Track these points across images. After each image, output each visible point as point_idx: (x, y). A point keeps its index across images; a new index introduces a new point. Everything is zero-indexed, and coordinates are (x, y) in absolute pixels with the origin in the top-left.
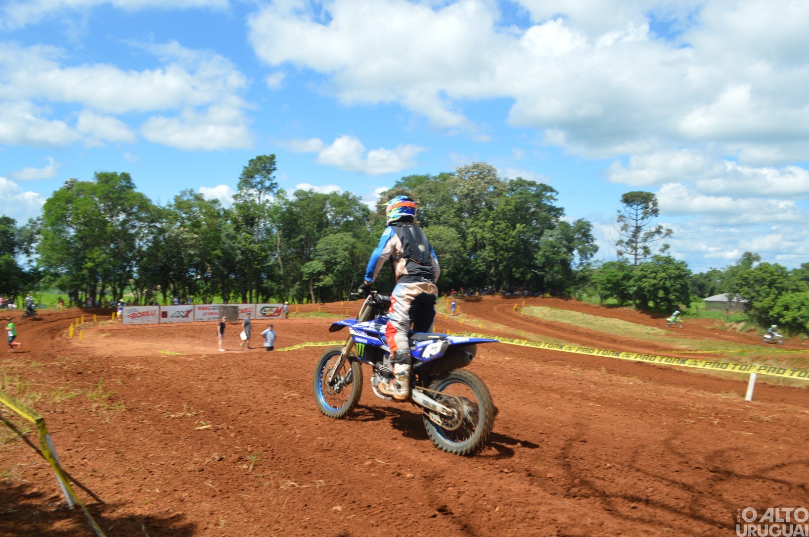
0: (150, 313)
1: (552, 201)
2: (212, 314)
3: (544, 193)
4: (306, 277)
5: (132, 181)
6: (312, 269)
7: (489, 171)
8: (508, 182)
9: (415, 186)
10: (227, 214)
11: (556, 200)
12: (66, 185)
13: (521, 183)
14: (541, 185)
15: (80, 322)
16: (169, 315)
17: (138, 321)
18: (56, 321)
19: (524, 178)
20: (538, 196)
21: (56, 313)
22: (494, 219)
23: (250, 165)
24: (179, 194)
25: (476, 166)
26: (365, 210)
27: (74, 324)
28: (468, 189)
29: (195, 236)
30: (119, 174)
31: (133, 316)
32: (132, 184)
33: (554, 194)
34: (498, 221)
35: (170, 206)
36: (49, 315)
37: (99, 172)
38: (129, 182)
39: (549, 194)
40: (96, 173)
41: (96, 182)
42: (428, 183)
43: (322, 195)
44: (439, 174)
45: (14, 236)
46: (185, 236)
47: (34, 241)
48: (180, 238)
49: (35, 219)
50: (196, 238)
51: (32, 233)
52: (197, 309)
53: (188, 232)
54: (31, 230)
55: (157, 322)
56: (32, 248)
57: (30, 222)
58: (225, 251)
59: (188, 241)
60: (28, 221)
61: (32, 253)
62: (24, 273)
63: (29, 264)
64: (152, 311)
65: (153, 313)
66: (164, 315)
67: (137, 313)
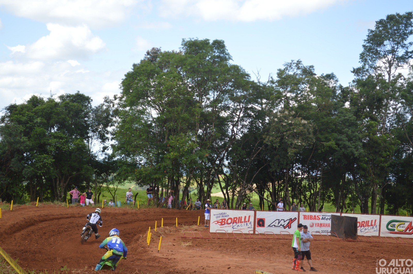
0: (243, 220)
2: (321, 225)
5: (226, 51)
10: (346, 92)
12: (149, 56)
15: (159, 226)
16: (267, 223)
17: (228, 229)
18: (131, 222)
21: (132, 213)
23: (378, 28)
24: (283, 68)
27: (153, 227)
29: (304, 122)
30: (211, 42)
31: (222, 222)
32: (228, 54)
35: (272, 82)
36: (124, 214)
37: (187, 39)
38: (223, 52)
40: (183, 40)
41: (183, 51)
45: (89, 117)
46: (290, 122)
47: (110, 124)
48: (284, 124)
49: (112, 98)
50: (304, 125)
51: (108, 115)
52: (301, 217)
53: (294, 116)
54: (107, 111)
55: (252, 232)
56: (108, 133)
57: (106, 101)
58: (340, 142)
59: (294, 129)
60: (104, 100)
61: (107, 138)
62: (97, 162)
63: (103, 151)
64: (245, 217)
65: (247, 220)
66: (261, 223)
67: (227, 218)
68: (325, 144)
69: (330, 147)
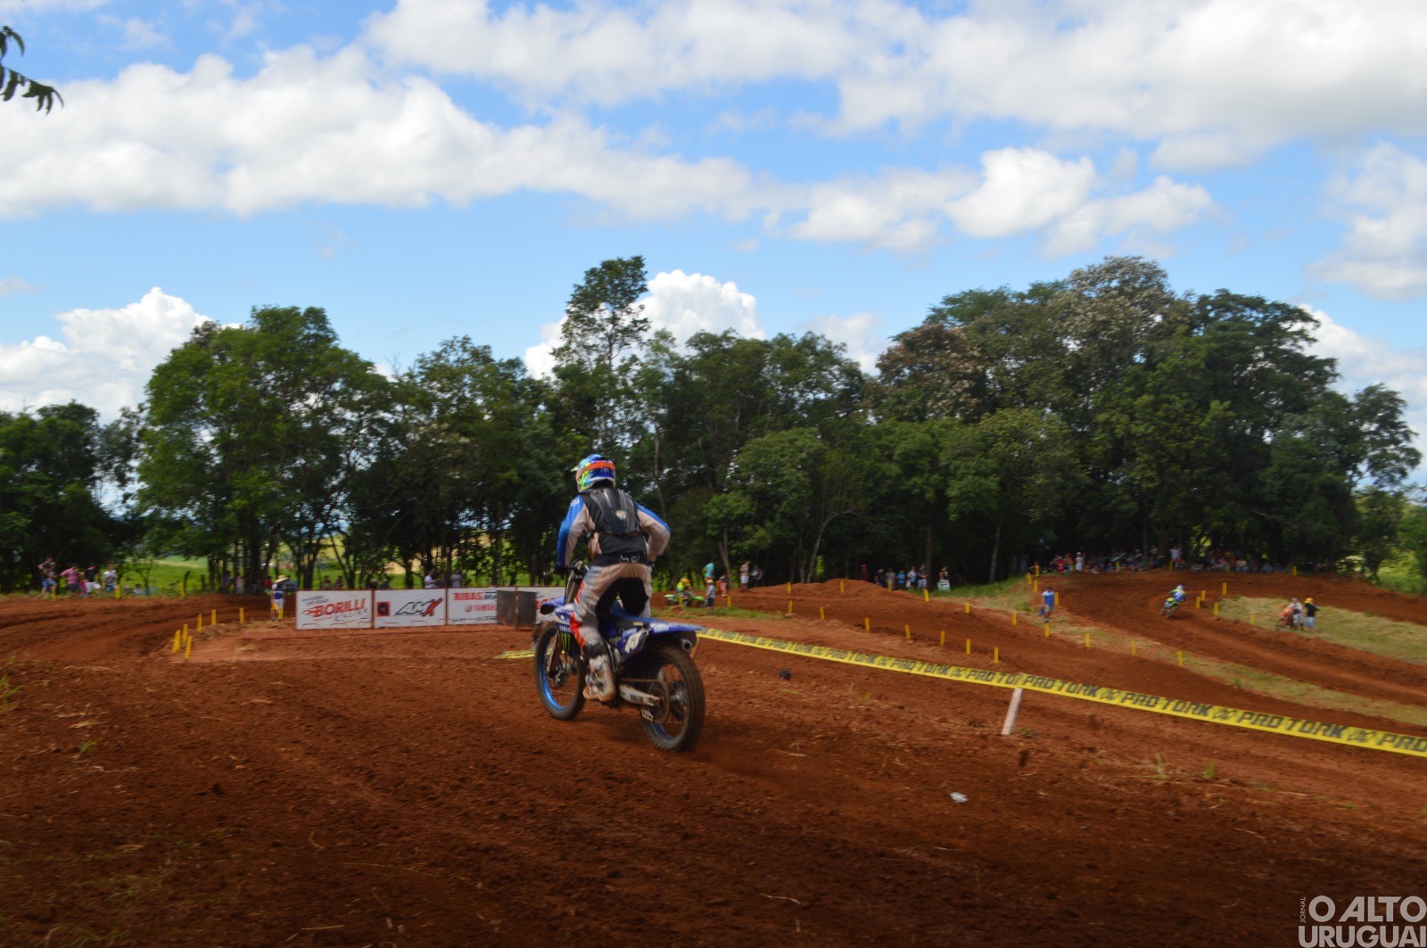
0: (353, 606)
1: (1302, 343)
2: (484, 608)
3: (1285, 325)
4: (714, 529)
5: (328, 326)
6: (725, 511)
7: (1149, 277)
8: (1194, 300)
9: (972, 316)
10: (537, 390)
11: (1314, 340)
12: (197, 336)
13: (1226, 301)
14: (1276, 306)
15: (207, 623)
16: (393, 609)
17: (326, 623)
18: (166, 620)
19: (1234, 291)
20: (1271, 332)
21: (170, 605)
22: (1157, 391)
23: (589, 282)
24: (438, 349)
25: (1114, 268)
26: (851, 372)
27: (193, 626)
28: (1093, 320)
29: (464, 440)
30: (302, 311)
31: (318, 612)
32: (332, 332)
33: (1309, 326)
34: (1166, 396)
35: (411, 376)
36: (156, 608)
37: (260, 308)
38: (323, 328)
39: (1298, 326)
40: (254, 310)
41: (257, 327)
42: (1003, 308)
43: (755, 342)
44: (1030, 288)
45: (92, 444)
46: (440, 441)
47: (134, 454)
48: (431, 445)
49: (134, 409)
50: (465, 445)
51: (130, 438)
52: (451, 597)
53: (449, 431)
54: (127, 432)
55: (368, 625)
56: (131, 469)
57: (124, 415)
58: (528, 472)
59: (447, 452)
60: (121, 413)
61: (130, 479)
62: (112, 521)
63: (124, 502)
64: (357, 601)
65: (359, 606)
66: (383, 609)
67: (325, 604)
68: (500, 475)
69: (509, 481)
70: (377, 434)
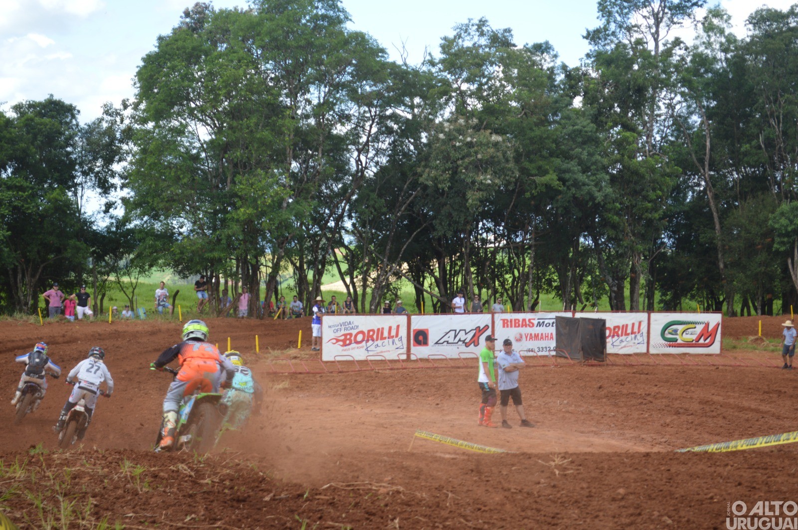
0: (386, 334)
2: (536, 337)
5: (340, 5)
10: (574, 78)
16: (432, 338)
17: (358, 353)
21: (168, 330)
29: (495, 138)
31: (346, 341)
32: (343, 11)
35: (432, 63)
36: (153, 333)
38: (333, 6)
41: (256, 8)
45: (74, 146)
46: (469, 139)
47: (117, 158)
48: (458, 144)
49: (118, 106)
50: (496, 144)
51: (113, 138)
52: (499, 324)
53: (477, 128)
54: (110, 131)
55: (404, 357)
56: (113, 175)
57: (107, 112)
58: (567, 176)
59: (476, 153)
60: (102, 111)
61: (113, 186)
62: (95, 233)
63: (106, 211)
64: (390, 328)
65: (393, 333)
66: (421, 338)
67: (354, 332)
68: (537, 179)
69: (548, 186)
70: (390, 131)
